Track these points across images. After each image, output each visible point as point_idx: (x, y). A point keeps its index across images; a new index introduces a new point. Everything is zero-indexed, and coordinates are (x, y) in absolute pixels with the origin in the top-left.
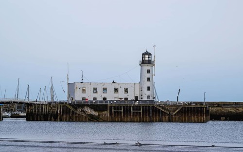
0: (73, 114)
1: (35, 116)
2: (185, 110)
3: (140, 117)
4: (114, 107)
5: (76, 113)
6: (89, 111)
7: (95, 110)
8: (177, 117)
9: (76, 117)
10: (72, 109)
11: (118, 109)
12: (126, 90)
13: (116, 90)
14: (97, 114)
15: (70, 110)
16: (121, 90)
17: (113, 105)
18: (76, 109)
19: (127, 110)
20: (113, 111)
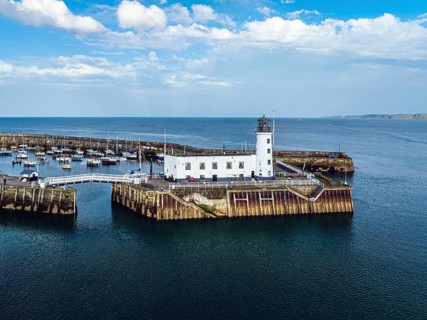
0: (179, 206)
1: (123, 199)
2: (328, 194)
3: (272, 207)
4: (236, 194)
5: (183, 205)
6: (201, 200)
7: (209, 198)
8: (318, 204)
9: (183, 210)
10: (177, 199)
11: (241, 197)
12: (241, 166)
13: (229, 166)
14: (212, 204)
15: (174, 200)
16: (235, 165)
17: (234, 191)
18: (181, 196)
19: (253, 196)
20: (235, 199)
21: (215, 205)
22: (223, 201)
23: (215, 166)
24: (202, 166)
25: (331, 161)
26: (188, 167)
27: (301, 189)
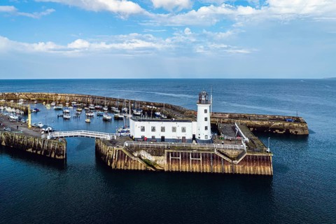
0: (128, 159)
2: (249, 159)
3: (200, 166)
4: (172, 153)
5: (131, 159)
6: (146, 156)
7: (152, 155)
8: (240, 167)
9: (131, 163)
10: (127, 154)
11: (176, 156)
12: (184, 130)
14: (154, 160)
15: (125, 155)
16: (179, 130)
17: (170, 151)
18: (131, 153)
19: (185, 156)
20: (170, 158)
21: (156, 161)
22: (162, 157)
23: (163, 129)
24: (153, 129)
25: (286, 124)
26: (143, 129)
27: (228, 152)
